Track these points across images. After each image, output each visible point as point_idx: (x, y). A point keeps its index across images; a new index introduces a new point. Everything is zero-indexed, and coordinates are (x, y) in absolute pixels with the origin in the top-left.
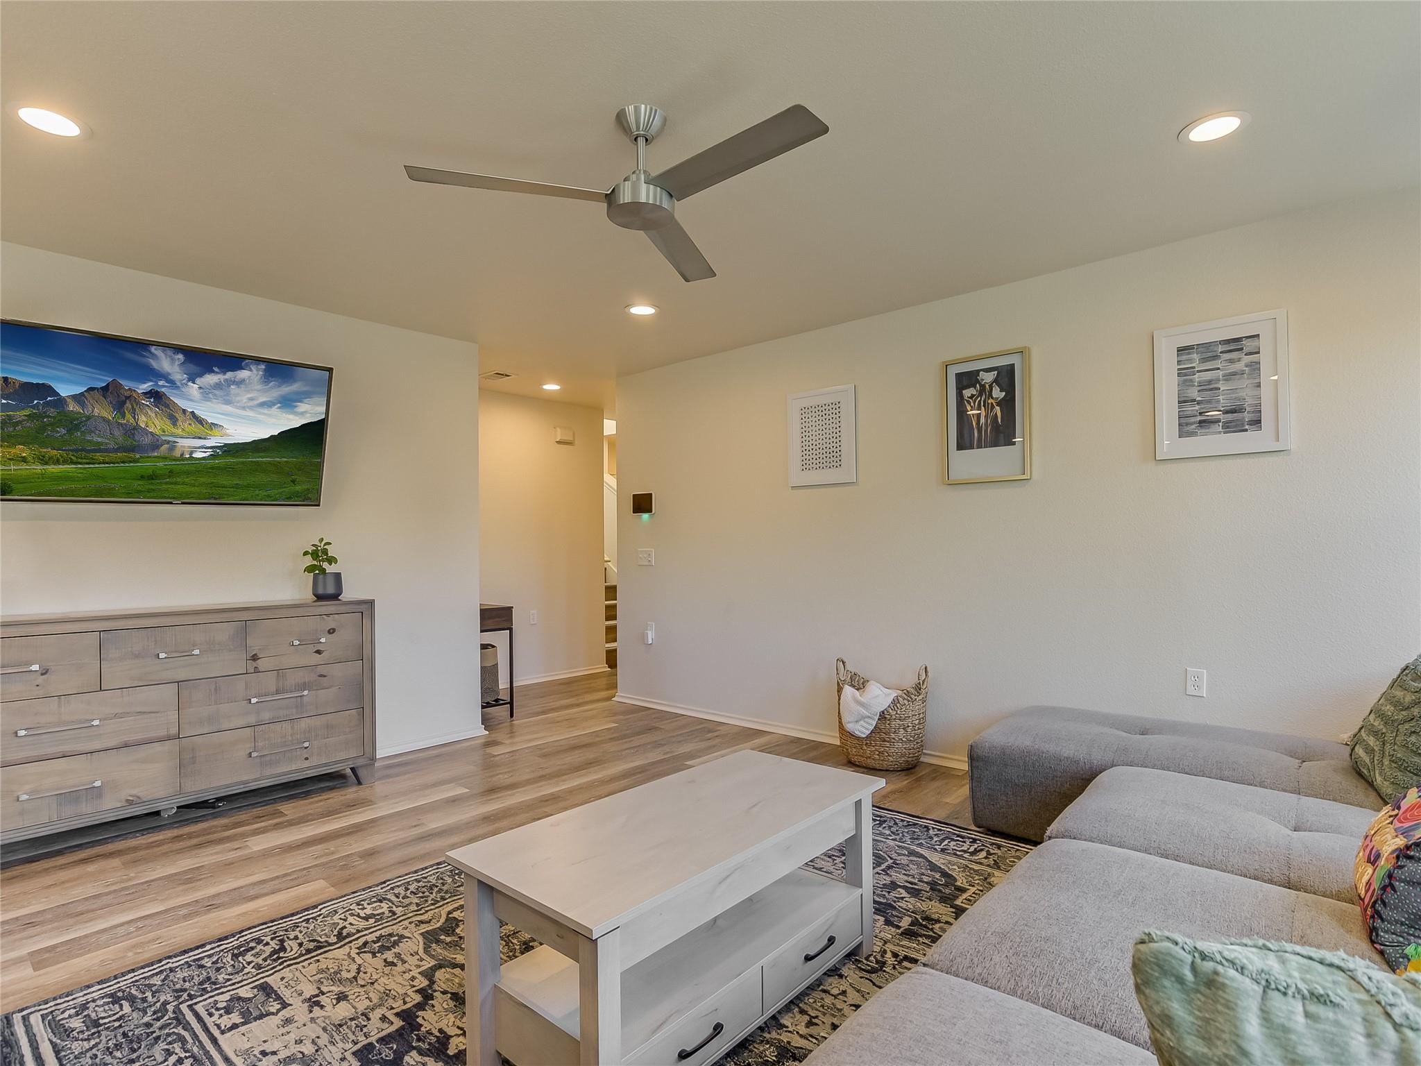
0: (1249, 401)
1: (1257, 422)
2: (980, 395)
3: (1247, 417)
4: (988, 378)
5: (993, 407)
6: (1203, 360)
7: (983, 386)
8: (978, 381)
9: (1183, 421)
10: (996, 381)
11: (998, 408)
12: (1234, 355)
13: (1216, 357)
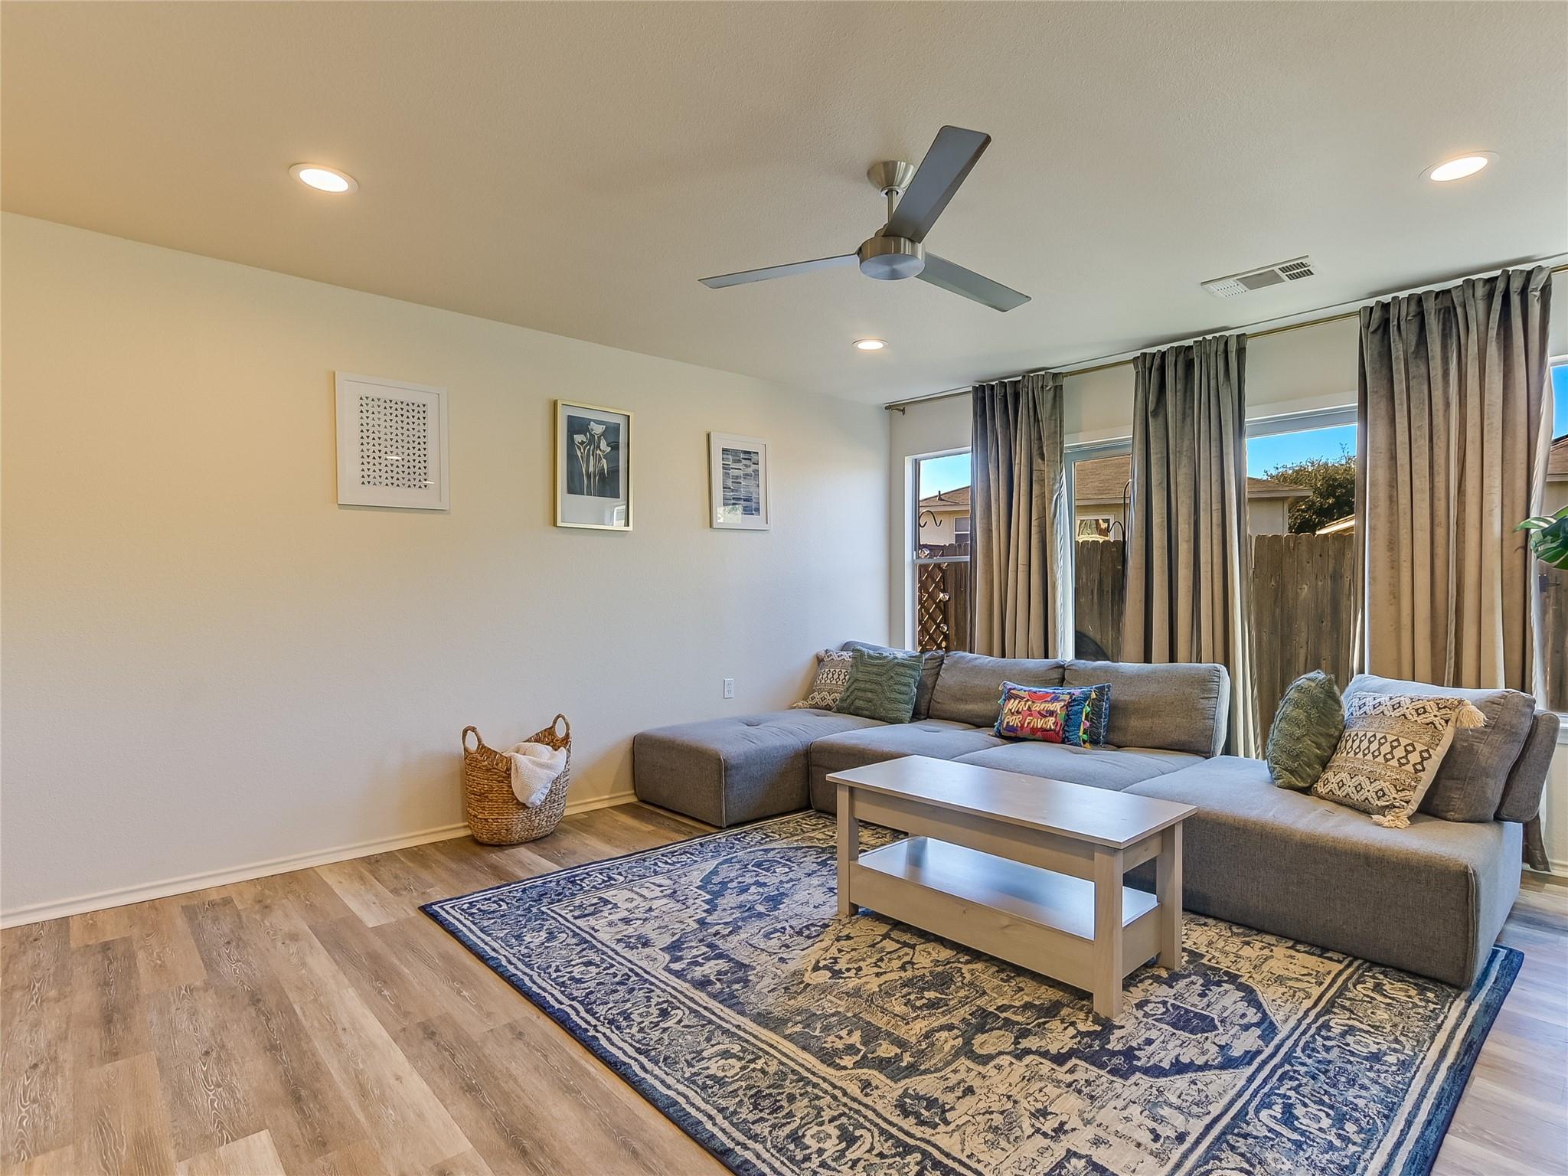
0: (754, 496)
1: (758, 510)
2: (590, 444)
3: (754, 506)
4: (598, 429)
5: (600, 459)
6: (735, 461)
7: (592, 436)
8: (588, 430)
9: (726, 501)
10: (603, 434)
11: (604, 461)
12: (747, 462)
13: (739, 461)
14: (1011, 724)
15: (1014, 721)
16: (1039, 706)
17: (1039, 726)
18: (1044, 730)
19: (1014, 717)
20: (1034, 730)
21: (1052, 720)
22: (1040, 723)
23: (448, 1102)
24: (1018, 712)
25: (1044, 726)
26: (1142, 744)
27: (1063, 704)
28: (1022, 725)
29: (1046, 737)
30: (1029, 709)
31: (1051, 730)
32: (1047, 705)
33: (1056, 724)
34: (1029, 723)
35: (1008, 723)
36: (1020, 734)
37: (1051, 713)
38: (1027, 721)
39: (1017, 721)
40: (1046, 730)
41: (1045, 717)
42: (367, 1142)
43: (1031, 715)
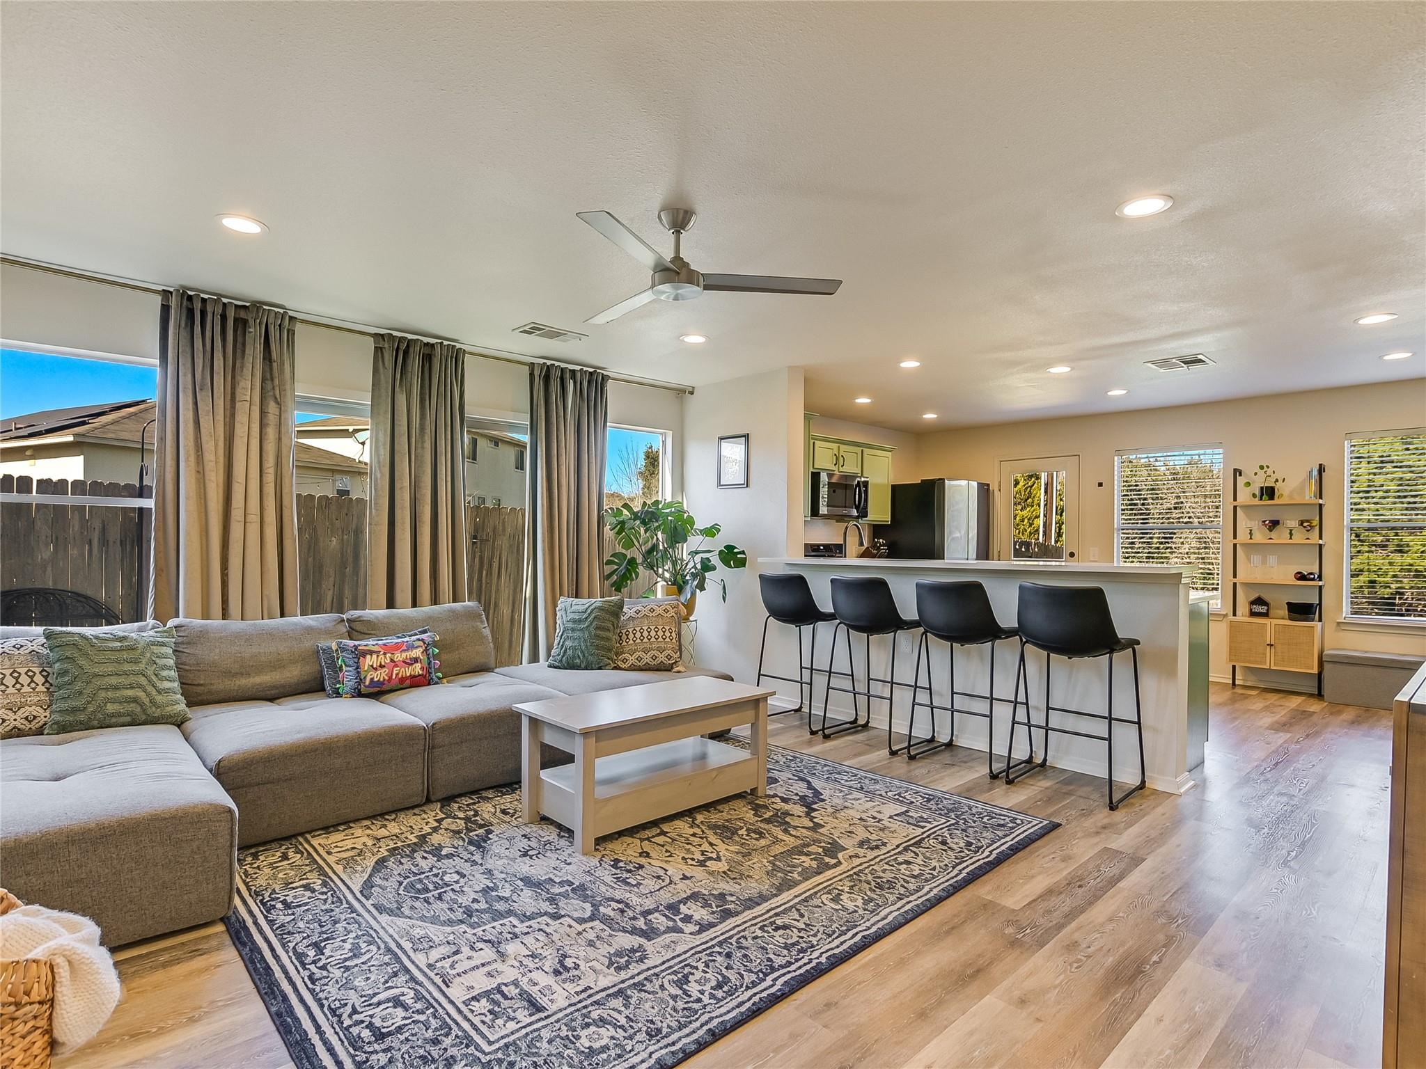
14: (376, 679)
15: (380, 675)
16: (399, 657)
17: (408, 675)
18: (412, 677)
19: (379, 672)
20: (403, 680)
21: (418, 666)
22: (408, 672)
23: (945, 1022)
24: (382, 666)
25: (413, 673)
26: (455, 673)
27: (422, 650)
28: (390, 678)
29: (417, 682)
30: (392, 661)
31: (419, 675)
32: (408, 654)
33: (422, 668)
34: (397, 674)
35: (372, 679)
36: (385, 688)
37: (416, 660)
38: (395, 672)
39: (383, 675)
40: (415, 677)
41: (412, 664)
42: (1019, 1054)
43: (396, 666)
